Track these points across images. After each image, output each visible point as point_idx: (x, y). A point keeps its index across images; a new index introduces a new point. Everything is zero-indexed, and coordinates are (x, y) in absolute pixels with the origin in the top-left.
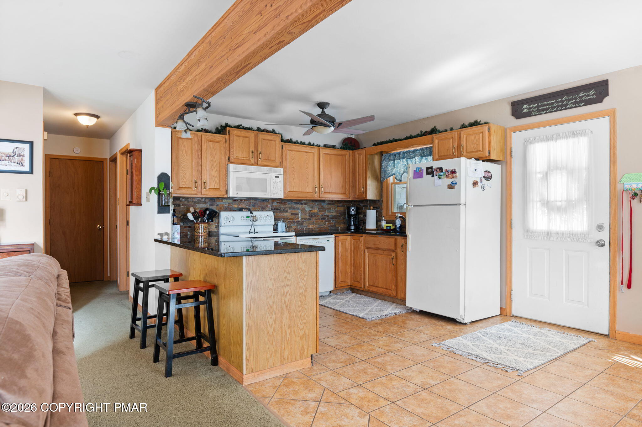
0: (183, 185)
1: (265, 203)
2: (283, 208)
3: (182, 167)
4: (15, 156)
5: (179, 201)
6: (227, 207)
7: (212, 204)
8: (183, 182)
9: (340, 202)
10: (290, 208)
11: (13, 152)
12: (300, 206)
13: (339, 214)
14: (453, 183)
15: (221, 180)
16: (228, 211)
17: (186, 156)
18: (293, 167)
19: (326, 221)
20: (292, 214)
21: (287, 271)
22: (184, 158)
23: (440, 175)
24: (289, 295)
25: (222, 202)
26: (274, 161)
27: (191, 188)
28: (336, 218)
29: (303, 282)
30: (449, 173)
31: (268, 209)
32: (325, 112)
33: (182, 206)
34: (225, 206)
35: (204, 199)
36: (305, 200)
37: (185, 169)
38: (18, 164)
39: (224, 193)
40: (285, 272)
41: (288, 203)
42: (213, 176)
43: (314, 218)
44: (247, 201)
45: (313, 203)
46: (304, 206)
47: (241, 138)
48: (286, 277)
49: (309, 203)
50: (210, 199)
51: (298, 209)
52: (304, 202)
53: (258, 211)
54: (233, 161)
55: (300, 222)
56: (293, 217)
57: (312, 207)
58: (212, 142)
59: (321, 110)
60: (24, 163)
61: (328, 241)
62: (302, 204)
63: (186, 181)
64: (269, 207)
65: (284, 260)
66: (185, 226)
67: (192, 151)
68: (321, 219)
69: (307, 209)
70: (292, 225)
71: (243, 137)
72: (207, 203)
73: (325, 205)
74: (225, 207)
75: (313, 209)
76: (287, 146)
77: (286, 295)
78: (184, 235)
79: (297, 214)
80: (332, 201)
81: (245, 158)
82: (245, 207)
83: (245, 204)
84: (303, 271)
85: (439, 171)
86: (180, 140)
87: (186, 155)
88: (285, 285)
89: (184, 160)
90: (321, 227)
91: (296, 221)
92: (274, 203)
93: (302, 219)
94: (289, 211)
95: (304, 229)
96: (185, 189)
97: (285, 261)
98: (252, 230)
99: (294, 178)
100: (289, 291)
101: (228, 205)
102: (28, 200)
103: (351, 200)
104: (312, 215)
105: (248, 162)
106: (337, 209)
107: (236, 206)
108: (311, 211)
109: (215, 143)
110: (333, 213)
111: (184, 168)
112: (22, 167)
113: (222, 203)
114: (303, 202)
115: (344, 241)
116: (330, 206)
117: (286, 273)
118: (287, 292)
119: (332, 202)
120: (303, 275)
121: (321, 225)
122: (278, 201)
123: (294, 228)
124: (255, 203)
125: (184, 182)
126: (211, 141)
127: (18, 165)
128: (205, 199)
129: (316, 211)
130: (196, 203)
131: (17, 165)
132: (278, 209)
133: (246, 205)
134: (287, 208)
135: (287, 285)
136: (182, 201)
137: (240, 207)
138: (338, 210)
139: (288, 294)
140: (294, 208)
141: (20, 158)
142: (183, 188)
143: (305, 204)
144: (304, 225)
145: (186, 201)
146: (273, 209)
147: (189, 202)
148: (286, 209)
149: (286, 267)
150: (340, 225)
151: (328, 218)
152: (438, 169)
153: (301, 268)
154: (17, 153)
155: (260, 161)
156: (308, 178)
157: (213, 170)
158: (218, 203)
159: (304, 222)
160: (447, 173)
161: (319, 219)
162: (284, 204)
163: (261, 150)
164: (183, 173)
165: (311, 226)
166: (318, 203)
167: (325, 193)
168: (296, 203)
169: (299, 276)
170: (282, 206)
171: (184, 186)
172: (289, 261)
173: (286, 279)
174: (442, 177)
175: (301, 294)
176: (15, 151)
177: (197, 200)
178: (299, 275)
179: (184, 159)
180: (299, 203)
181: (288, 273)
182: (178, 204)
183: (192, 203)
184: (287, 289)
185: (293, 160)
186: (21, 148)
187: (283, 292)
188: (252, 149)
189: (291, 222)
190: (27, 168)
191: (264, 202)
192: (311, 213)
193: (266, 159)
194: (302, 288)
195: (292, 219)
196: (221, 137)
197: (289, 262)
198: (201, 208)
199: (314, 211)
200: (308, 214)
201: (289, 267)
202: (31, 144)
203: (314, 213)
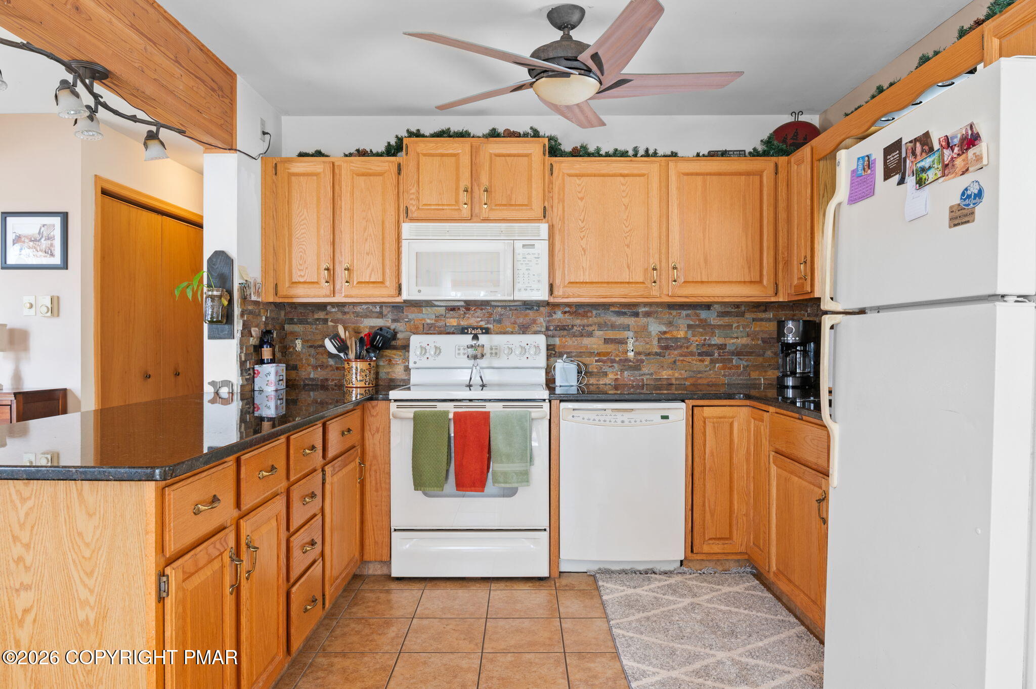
0: (299, 276)
1: (529, 313)
2: (580, 325)
3: (297, 238)
4: (43, 240)
5: (324, 313)
6: (432, 324)
7: (397, 318)
8: (300, 270)
9: (763, 308)
10: (601, 326)
11: (39, 233)
12: (630, 321)
13: (760, 342)
14: (969, 197)
15: (387, 262)
16: (434, 334)
17: (305, 213)
18: (582, 218)
19: (713, 362)
20: (607, 341)
21: (25, 540)
22: (303, 217)
23: (923, 170)
24: (35, 621)
25: (421, 312)
26: (528, 205)
27: (317, 283)
28: (750, 354)
29: (90, 582)
30: (956, 150)
31: (536, 328)
32: (571, 37)
33: (330, 324)
34: (429, 321)
35: (378, 308)
36: (646, 304)
37: (303, 241)
38: (46, 253)
39: (393, 291)
40: (14, 541)
41: (594, 312)
42: (368, 254)
43: (676, 352)
44: (482, 309)
45: (674, 312)
46: (642, 320)
47: (435, 158)
48: (20, 559)
49: (661, 312)
50: (393, 306)
51: (627, 328)
52: (644, 309)
53: (512, 333)
54: (415, 215)
55: (630, 361)
56: (610, 348)
57: (670, 324)
58: (366, 176)
59: (561, 33)
60: (54, 250)
61: (665, 417)
62: (636, 315)
63: (307, 268)
64: (541, 323)
65: (12, 501)
66: (336, 365)
67: (318, 198)
68: (700, 354)
69: (655, 328)
70: (606, 369)
71: (442, 155)
72: (387, 315)
73: (710, 317)
74: (428, 324)
75: (671, 328)
76: (564, 165)
77: (21, 622)
78: (336, 385)
79: (623, 342)
80: (737, 305)
81: (448, 205)
82: (475, 324)
83: (478, 317)
84: (87, 545)
85: (923, 151)
86: (293, 178)
87: (305, 210)
88: (18, 586)
89: (302, 223)
90: (699, 375)
91: (617, 359)
92: (555, 313)
93: (638, 354)
94: (598, 333)
95: (643, 379)
96: (306, 286)
97: (18, 502)
98: (476, 380)
99: (584, 246)
100: (32, 606)
101: (435, 321)
102: (61, 314)
103: (781, 300)
104: (667, 345)
105: (456, 215)
106: (756, 327)
107: (453, 322)
108: (665, 333)
109: (372, 178)
110: (738, 340)
111: (301, 240)
112: (52, 258)
113: (421, 316)
114: (642, 310)
115: (726, 420)
116: (726, 320)
117: (18, 544)
118: (26, 611)
119: (736, 309)
120: (90, 558)
121: (700, 372)
122: (567, 309)
123: (611, 376)
124: (501, 315)
125: (302, 270)
126: (363, 175)
127: (46, 255)
128: (381, 307)
129: (681, 334)
130: (362, 317)
131: (44, 254)
132: (565, 329)
133: (480, 319)
134: (591, 325)
135: (27, 588)
136: (331, 312)
137: (464, 323)
138: (757, 329)
139: (30, 618)
140: (613, 327)
141: (49, 242)
142: (300, 282)
143: (648, 314)
144: (645, 370)
145: (340, 313)
146: (552, 328)
147: (345, 313)
148: (590, 329)
149: (22, 526)
150: (765, 372)
151: (724, 354)
152: (918, 144)
153: (80, 534)
154: (45, 234)
155: (487, 210)
156: (628, 246)
157: (366, 240)
158: (411, 316)
159: (642, 361)
160: (947, 152)
161: (692, 354)
162: (585, 315)
163: (490, 181)
164: (301, 250)
165: (665, 374)
166: (689, 312)
167: (685, 282)
168: (619, 314)
169: (74, 561)
170: (578, 322)
171: (302, 280)
172: (30, 504)
173: (21, 565)
174: (931, 175)
175: (81, 625)
176: (42, 231)
177: (363, 309)
178: (75, 556)
179: (303, 220)
180: (629, 314)
181: (27, 546)
182: (323, 319)
183: (352, 317)
184: (23, 600)
185: (582, 199)
186: (50, 225)
187: (8, 609)
188: (465, 182)
189: (604, 362)
190: (57, 260)
191: (528, 311)
192: (666, 339)
193: (504, 202)
194: (84, 603)
195: (608, 354)
196: (387, 161)
197: (31, 509)
198: (373, 327)
199: (675, 333)
200: (655, 342)
201: (33, 527)
202: (65, 216)
203: (676, 339)
